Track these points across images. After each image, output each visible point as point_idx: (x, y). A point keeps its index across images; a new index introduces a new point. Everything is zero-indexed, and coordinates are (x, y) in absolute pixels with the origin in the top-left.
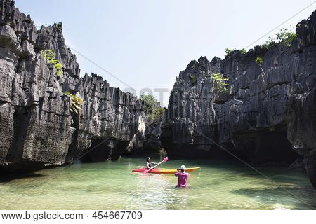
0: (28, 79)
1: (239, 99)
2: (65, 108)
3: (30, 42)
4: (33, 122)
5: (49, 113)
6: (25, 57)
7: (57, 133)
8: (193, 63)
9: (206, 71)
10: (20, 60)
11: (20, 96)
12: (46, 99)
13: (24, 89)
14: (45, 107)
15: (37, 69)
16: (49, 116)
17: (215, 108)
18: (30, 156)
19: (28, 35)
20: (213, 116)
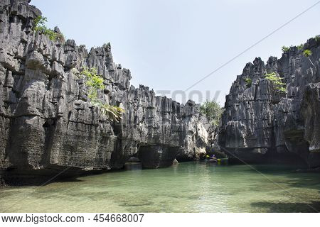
0: (56, 95)
1: (290, 98)
2: (93, 118)
3: (59, 62)
4: (58, 132)
5: (77, 123)
6: (53, 76)
7: (86, 141)
8: (248, 65)
9: (260, 72)
10: (50, 79)
11: (49, 110)
12: (74, 111)
13: (53, 103)
14: (73, 117)
15: (64, 86)
16: (77, 126)
17: (271, 109)
18: (57, 162)
19: (57, 56)
20: (268, 117)
